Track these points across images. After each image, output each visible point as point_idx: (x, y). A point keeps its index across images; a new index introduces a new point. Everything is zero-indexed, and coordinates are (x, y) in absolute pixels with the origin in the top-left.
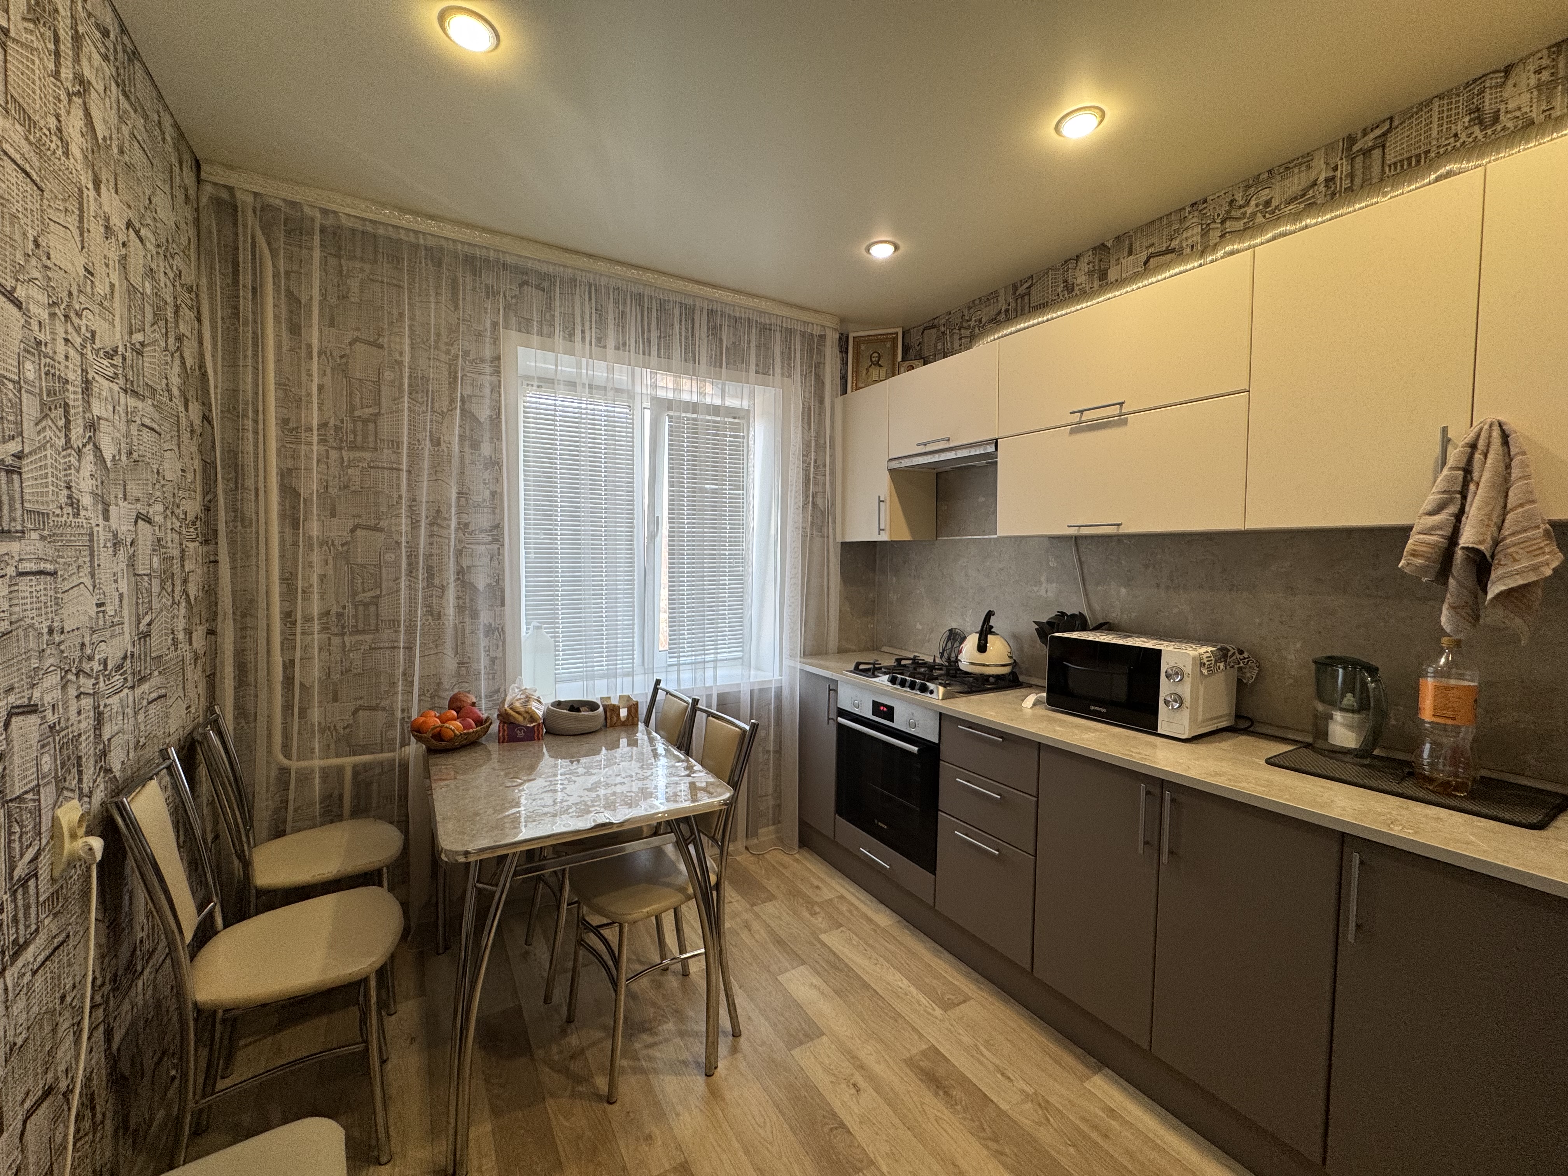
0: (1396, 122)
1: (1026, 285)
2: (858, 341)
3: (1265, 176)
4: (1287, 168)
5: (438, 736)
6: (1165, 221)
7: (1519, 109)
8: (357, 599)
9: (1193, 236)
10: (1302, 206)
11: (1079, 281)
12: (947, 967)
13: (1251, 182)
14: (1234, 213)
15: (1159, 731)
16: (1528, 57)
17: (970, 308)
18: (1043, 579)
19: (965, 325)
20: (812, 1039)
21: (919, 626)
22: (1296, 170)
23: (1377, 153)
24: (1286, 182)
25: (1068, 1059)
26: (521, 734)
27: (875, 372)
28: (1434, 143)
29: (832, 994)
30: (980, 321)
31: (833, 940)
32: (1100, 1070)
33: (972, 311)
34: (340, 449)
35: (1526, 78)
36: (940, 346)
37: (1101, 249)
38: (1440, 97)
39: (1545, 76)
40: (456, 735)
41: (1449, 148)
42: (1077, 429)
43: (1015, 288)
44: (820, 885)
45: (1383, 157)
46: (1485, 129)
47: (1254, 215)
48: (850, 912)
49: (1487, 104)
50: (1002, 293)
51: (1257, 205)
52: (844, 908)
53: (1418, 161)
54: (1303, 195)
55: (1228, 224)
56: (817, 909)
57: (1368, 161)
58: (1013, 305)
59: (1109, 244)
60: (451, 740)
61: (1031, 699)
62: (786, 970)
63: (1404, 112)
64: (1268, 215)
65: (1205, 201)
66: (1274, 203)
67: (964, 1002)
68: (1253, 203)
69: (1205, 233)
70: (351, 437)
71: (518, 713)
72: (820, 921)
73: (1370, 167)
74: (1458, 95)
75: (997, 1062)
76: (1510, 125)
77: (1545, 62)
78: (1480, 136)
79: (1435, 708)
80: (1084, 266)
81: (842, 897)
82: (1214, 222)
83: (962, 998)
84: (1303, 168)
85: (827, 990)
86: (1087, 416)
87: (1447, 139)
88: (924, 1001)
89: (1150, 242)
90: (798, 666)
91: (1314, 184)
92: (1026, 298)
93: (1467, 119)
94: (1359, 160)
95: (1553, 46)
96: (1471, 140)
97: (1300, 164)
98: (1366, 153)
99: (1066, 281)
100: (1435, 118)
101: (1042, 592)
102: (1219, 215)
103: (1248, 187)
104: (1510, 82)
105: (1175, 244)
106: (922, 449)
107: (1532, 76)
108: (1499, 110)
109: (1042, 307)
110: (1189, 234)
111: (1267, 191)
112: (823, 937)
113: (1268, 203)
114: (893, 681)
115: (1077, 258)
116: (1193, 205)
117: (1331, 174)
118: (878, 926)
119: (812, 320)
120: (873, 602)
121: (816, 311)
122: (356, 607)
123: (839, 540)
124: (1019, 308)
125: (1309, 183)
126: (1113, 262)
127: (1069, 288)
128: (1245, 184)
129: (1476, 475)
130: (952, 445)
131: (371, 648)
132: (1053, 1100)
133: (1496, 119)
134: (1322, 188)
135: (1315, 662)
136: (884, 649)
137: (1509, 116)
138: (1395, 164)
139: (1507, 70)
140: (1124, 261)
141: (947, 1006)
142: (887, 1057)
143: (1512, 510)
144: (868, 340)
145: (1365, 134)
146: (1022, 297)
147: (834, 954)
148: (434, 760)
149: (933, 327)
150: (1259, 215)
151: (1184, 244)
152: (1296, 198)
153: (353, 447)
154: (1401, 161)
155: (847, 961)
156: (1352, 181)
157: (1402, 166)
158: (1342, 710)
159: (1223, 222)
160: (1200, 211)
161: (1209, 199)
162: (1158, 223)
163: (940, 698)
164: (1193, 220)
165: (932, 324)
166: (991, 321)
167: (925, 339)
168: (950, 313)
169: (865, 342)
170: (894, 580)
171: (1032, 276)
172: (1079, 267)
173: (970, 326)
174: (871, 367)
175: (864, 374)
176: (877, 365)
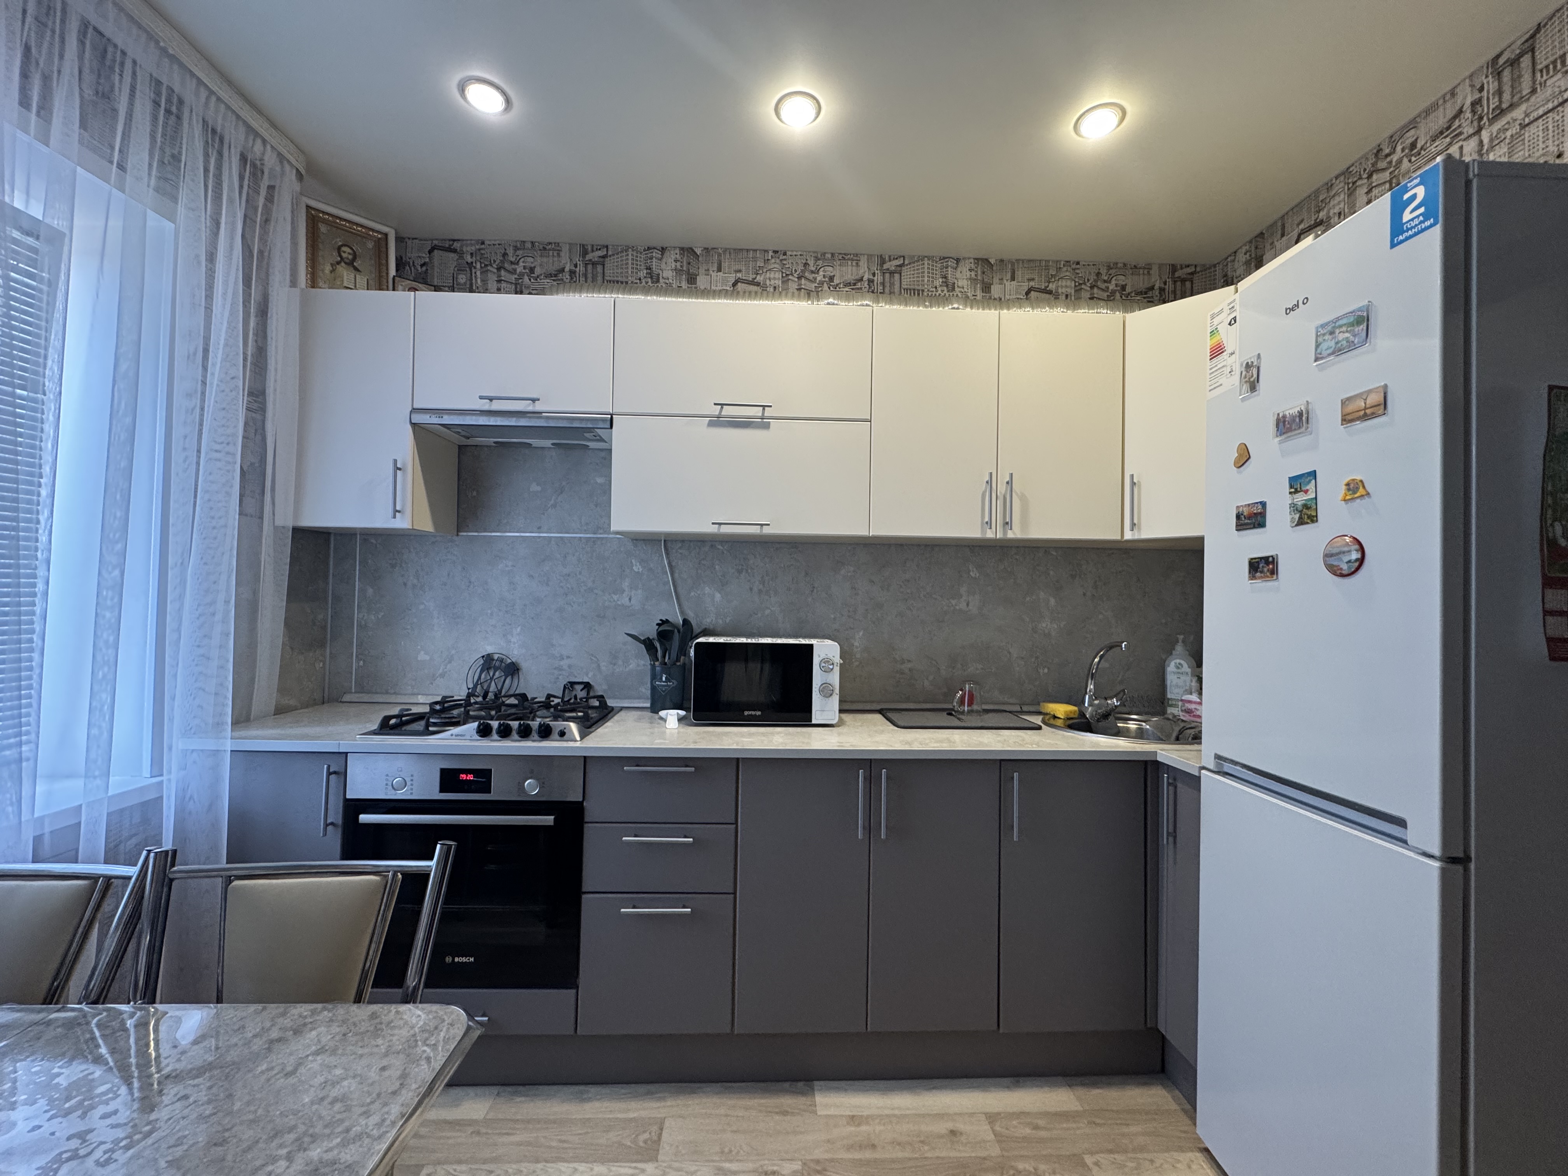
0: (906, 262)
1: (600, 253)
2: (314, 215)
3: (829, 256)
4: (843, 258)
6: (751, 254)
7: (963, 287)
10: (854, 292)
11: (665, 275)
12: (606, 1104)
13: (819, 256)
14: (807, 275)
15: (814, 722)
16: (966, 258)
17: (516, 248)
18: (626, 584)
19: (507, 266)
21: (422, 656)
22: (849, 263)
23: (897, 277)
24: (844, 268)
25: (787, 1101)
27: (346, 274)
28: (926, 286)
30: (532, 270)
32: (813, 1090)
33: (520, 253)
35: (965, 271)
36: (462, 279)
37: (689, 252)
38: (929, 258)
39: (973, 274)
41: (933, 294)
42: (717, 422)
43: (585, 251)
45: (900, 282)
46: (949, 291)
47: (821, 283)
49: (949, 276)
50: (565, 249)
51: (824, 276)
53: (919, 295)
54: (854, 284)
55: (803, 281)
57: (892, 280)
58: (580, 269)
59: (698, 251)
61: (671, 718)
63: (910, 257)
64: (831, 288)
66: (835, 281)
67: (662, 1129)
68: (821, 273)
69: (785, 281)
73: (893, 284)
74: (936, 262)
76: (959, 294)
77: (973, 266)
78: (947, 295)
80: (670, 261)
82: (792, 274)
83: (655, 1128)
84: (854, 263)
87: (932, 287)
88: (623, 1170)
89: (737, 267)
91: (861, 280)
92: (599, 268)
93: (941, 280)
94: (887, 276)
95: (976, 259)
96: (943, 294)
97: (852, 260)
99: (649, 268)
100: (926, 270)
101: (625, 601)
102: (796, 271)
103: (816, 258)
104: (959, 269)
107: (968, 271)
108: (954, 282)
109: (620, 286)
110: (771, 276)
111: (831, 269)
113: (831, 278)
114: (484, 732)
115: (663, 250)
116: (775, 252)
117: (871, 277)
120: (325, 626)
124: (589, 276)
125: (857, 277)
126: (702, 271)
127: (654, 278)
128: (816, 254)
130: (539, 408)
133: (953, 287)
134: (866, 284)
136: (347, 698)
137: (959, 288)
138: (907, 289)
139: (958, 261)
140: (713, 274)
141: (651, 1152)
144: (337, 223)
145: (890, 260)
146: (594, 264)
149: (452, 250)
150: (825, 285)
151: (768, 283)
152: (850, 284)
154: (910, 289)
156: (883, 288)
157: (910, 293)
159: (799, 278)
160: (781, 260)
161: (789, 253)
162: (745, 253)
163: (578, 738)
164: (774, 264)
165: (449, 247)
166: (549, 276)
167: (436, 262)
168: (483, 243)
169: (324, 221)
170: (370, 591)
171: (607, 247)
172: (664, 260)
173: (515, 270)
174: (338, 263)
175: (328, 268)
176: (351, 264)
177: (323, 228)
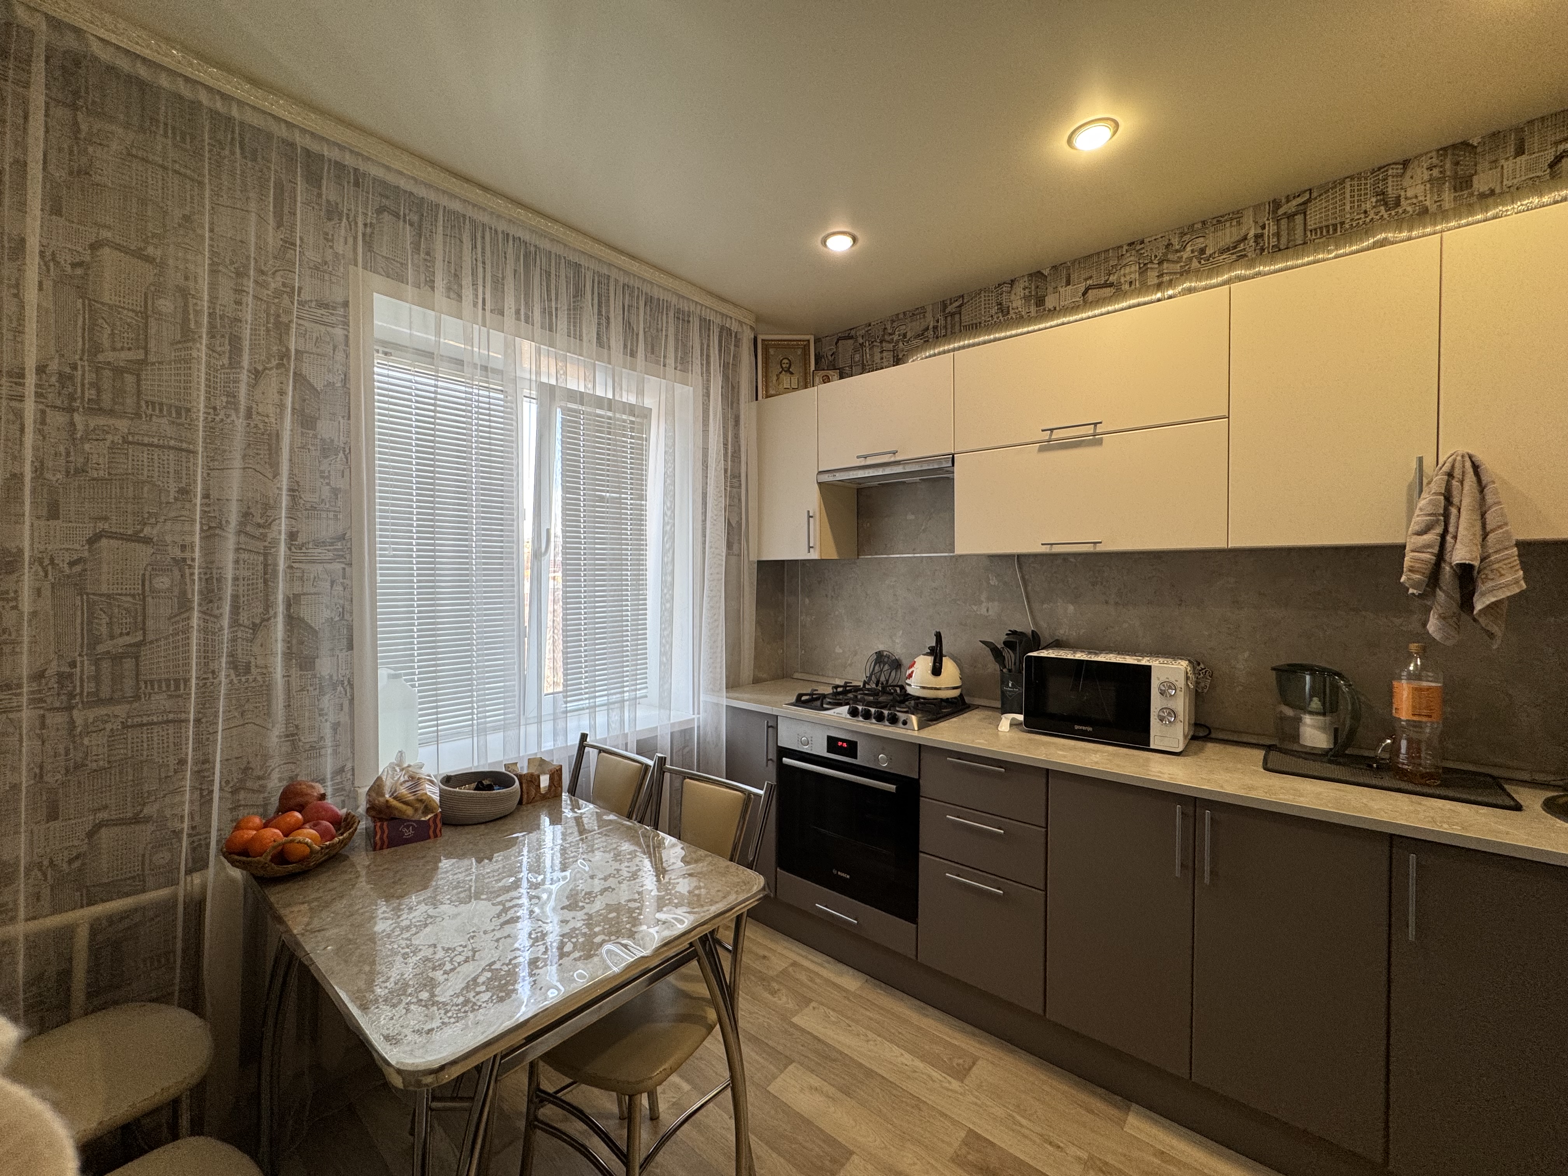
0: (1315, 195)
1: (957, 304)
2: (767, 345)
3: (1199, 226)
4: (1219, 221)
5: (281, 856)
6: (1103, 256)
7: (1416, 197)
8: (101, 648)
9: (1130, 273)
10: (1234, 257)
11: (1014, 305)
12: (938, 1025)
13: (1186, 230)
14: (1170, 256)
16: (1421, 155)
17: (893, 321)
18: (983, 597)
19: (887, 338)
20: (843, 1165)
21: (838, 650)
22: (1228, 224)
23: (1299, 219)
24: (1220, 233)
25: (1097, 1104)
26: (409, 833)
27: (786, 379)
28: (1348, 216)
29: (839, 1095)
30: (905, 335)
31: (807, 1020)
33: (895, 324)
34: (71, 410)
35: (1420, 173)
36: (857, 357)
37: (1037, 275)
38: (1352, 178)
39: (1435, 172)
40: (312, 852)
41: (1361, 222)
42: (1047, 446)
43: (945, 306)
44: (766, 953)
45: (1305, 224)
46: (1389, 210)
47: (1190, 259)
48: (812, 980)
49: (1390, 189)
50: (929, 309)
51: (1193, 251)
52: (803, 977)
53: (1335, 230)
54: (1235, 247)
55: (1165, 265)
56: (776, 986)
57: (1291, 224)
58: (942, 322)
59: (1046, 272)
60: (303, 860)
61: (1005, 722)
62: (775, 1078)
63: (1321, 187)
64: (1203, 262)
65: (1142, 242)
66: (1209, 252)
67: (974, 1064)
68: (1189, 249)
69: (1143, 270)
70: (90, 394)
71: (406, 803)
72: (784, 1000)
73: (1294, 229)
74: (1366, 179)
75: (1038, 1129)
76: (1409, 209)
77: (1435, 161)
78: (1386, 216)
79: (1414, 707)
80: (1019, 290)
81: (794, 964)
82: (1151, 262)
83: (969, 1060)
84: (1234, 223)
85: (831, 1090)
86: (1057, 434)
87: (1358, 214)
88: (936, 1074)
89: (1087, 275)
90: (724, 702)
91: (1245, 238)
92: (957, 316)
93: (1374, 200)
94: (1284, 222)
95: (1441, 149)
96: (1378, 217)
97: (1232, 219)
98: (1290, 217)
99: (1000, 304)
100: (1348, 195)
101: (983, 611)
102: (1156, 256)
103: (1182, 234)
104: (1409, 173)
105: (1113, 278)
106: (862, 462)
107: (1425, 171)
108: (1400, 196)
109: (974, 328)
110: (1127, 272)
111: (1202, 239)
112: (795, 1020)
113: (1202, 251)
114: (854, 713)
115: (1012, 282)
116: (1130, 244)
117: (1260, 231)
118: (846, 991)
119: (730, 314)
120: (783, 625)
121: (735, 305)
122: (97, 662)
123: (754, 558)
124: (949, 326)
125: (1239, 238)
126: (1050, 289)
127: (1004, 310)
128: (1181, 230)
129: (1456, 500)
130: (898, 458)
131: (125, 726)
132: (1109, 1159)
133: (1398, 204)
134: (1252, 243)
135: (1273, 669)
136: (796, 675)
137: (1409, 201)
138: (1316, 229)
139: (1405, 164)
140: (1062, 290)
141: (961, 1074)
142: (932, 1161)
143: (1493, 531)
144: (780, 345)
145: (1288, 201)
146: (952, 315)
147: (819, 1040)
148: (276, 896)
149: (850, 337)
150: (1195, 260)
151: (1122, 280)
152: (1228, 249)
153: (95, 409)
154: (1321, 228)
155: (838, 1046)
156: (1278, 240)
157: (1322, 233)
158: (1311, 713)
159: (1160, 263)
160: (1137, 251)
161: (1146, 241)
162: (1095, 259)
163: (916, 728)
164: (1131, 258)
165: (848, 336)
166: (917, 336)
167: (840, 349)
168: (870, 325)
169: (775, 346)
170: (807, 601)
171: (963, 296)
172: (1013, 292)
173: (892, 339)
174: (781, 373)
175: (775, 378)
176: (788, 371)
177: (772, 351)
